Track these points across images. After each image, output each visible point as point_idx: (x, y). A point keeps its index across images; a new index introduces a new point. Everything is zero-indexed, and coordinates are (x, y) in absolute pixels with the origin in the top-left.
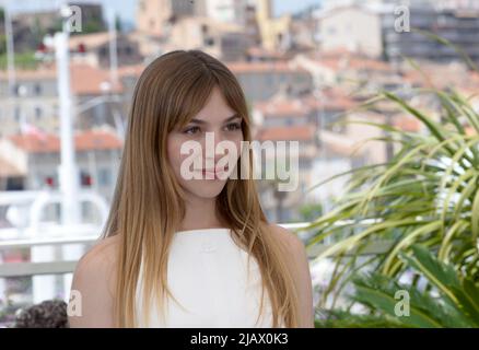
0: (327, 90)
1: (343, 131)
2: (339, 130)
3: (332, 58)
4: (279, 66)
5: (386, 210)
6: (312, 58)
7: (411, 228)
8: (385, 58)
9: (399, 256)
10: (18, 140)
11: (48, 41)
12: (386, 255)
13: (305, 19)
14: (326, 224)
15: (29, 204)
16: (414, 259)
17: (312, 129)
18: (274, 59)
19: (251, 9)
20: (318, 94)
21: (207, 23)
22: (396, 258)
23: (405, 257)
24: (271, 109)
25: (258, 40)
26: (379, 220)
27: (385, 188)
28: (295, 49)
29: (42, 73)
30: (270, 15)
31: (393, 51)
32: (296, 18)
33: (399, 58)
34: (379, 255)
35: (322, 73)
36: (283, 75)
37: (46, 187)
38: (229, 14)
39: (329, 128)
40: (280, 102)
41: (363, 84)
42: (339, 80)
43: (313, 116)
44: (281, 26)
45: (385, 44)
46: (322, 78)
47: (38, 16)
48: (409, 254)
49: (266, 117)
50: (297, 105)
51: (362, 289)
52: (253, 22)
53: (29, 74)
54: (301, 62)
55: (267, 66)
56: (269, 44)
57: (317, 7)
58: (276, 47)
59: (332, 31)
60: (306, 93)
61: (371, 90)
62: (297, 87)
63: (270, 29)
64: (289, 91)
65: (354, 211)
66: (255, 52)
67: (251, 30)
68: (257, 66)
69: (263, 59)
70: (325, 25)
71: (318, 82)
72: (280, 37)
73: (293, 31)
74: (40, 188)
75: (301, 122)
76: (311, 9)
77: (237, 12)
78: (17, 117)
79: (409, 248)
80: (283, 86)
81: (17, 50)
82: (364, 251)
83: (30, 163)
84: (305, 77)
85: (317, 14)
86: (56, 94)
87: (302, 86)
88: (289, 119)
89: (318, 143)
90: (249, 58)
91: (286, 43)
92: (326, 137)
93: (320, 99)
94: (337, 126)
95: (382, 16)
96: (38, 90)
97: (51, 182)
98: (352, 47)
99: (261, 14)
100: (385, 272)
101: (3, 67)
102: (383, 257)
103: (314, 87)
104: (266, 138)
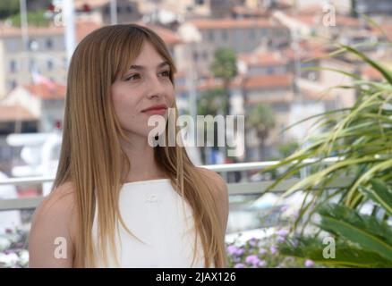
0: (303, 43)
1: (318, 79)
2: (314, 77)
4: (261, 22)
6: (290, 15)
7: (370, 165)
8: (354, 14)
9: (360, 190)
10: (32, 89)
11: (56, 2)
12: (349, 188)
15: (40, 145)
16: (373, 192)
17: (290, 77)
18: (257, 16)
20: (295, 46)
22: (357, 191)
23: (365, 191)
24: (254, 60)
26: (342, 158)
27: (347, 130)
28: (275, 6)
29: (53, 29)
31: (361, 8)
33: (368, 13)
34: (342, 189)
35: (299, 29)
36: (265, 30)
37: (56, 130)
39: (305, 76)
40: (261, 53)
41: (335, 37)
42: (313, 34)
43: (290, 66)
45: (354, 2)
46: (299, 32)
48: (368, 188)
49: (250, 67)
50: (277, 56)
51: (327, 219)
53: (41, 31)
55: (250, 23)
56: (252, 3)
58: (258, 5)
60: (284, 45)
62: (277, 41)
64: (270, 44)
66: (239, 10)
68: (241, 22)
69: (247, 16)
71: (295, 36)
74: (51, 131)
75: (280, 72)
79: (369, 182)
80: (265, 40)
82: (329, 186)
84: (283, 32)
87: (282, 39)
88: (270, 68)
89: (295, 89)
90: (235, 16)
91: (267, 2)
92: (303, 84)
93: (297, 51)
94: (312, 75)
96: (49, 44)
97: (60, 125)
100: (347, 204)
101: (18, 25)
102: (345, 191)
103: (292, 41)
104: (250, 85)
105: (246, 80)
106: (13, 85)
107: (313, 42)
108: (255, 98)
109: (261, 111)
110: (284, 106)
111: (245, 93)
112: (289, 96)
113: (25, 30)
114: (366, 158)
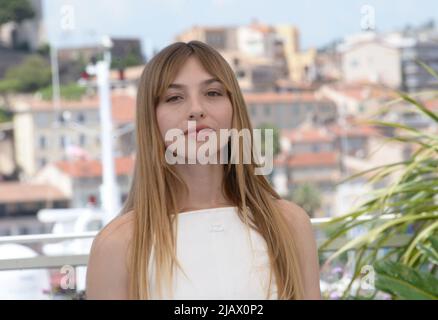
0: (350, 118)
1: (366, 157)
2: (362, 155)
3: (355, 89)
4: (306, 97)
5: (405, 206)
6: (336, 89)
7: (429, 221)
8: (404, 88)
9: (418, 248)
10: (63, 166)
11: (90, 70)
12: (406, 247)
13: (329, 52)
14: (349, 219)
15: (73, 221)
16: (432, 250)
17: (336, 156)
18: (301, 90)
19: (279, 43)
20: (342, 122)
21: (238, 56)
22: (415, 250)
23: (423, 248)
24: (298, 136)
25: (285, 72)
26: (399, 215)
27: (404, 185)
28: (321, 81)
29: (85, 103)
30: (297, 49)
31: (412, 82)
32: (321, 52)
33: (419, 88)
34: (398, 248)
35: (345, 103)
36: (310, 105)
37: (89, 205)
38: (259, 48)
39: (352, 153)
40: (306, 130)
41: (384, 114)
42: (362, 109)
43: (337, 143)
44: (308, 59)
45: (404, 76)
46: (346, 107)
47: (81, 51)
48: (428, 246)
49: (294, 144)
50: (323, 133)
51: (383, 277)
52: (281, 56)
53: (74, 105)
54: (326, 92)
55: (294, 97)
56: (296, 76)
57: (341, 41)
58: (303, 79)
59: (355, 64)
60: (330, 121)
61: (392, 118)
62: (323, 116)
63: (297, 62)
64: (315, 119)
65: (375, 206)
66: (283, 83)
67: (279, 63)
68: (284, 97)
69: (290, 90)
70: (348, 58)
71: (341, 111)
72: (306, 69)
73: (318, 64)
74: (84, 206)
75: (326, 149)
76: (334, 44)
77: (266, 47)
78: (63, 144)
79: (428, 240)
80: (309, 115)
81: (62, 82)
82: (385, 244)
83: (74, 187)
84: (329, 107)
85: (341, 48)
86: (98, 119)
87: (328, 115)
88: (315, 146)
89: (342, 168)
90: (277, 89)
91: (312, 75)
92: (352, 163)
93: (343, 127)
94: (360, 153)
95: (401, 49)
96: (81, 119)
97: (94, 200)
98: (373, 79)
99: (289, 48)
100: (405, 262)
101: (49, 98)
102: (402, 250)
103: (338, 116)
104: (294, 163)
105: (290, 158)
106: (43, 163)
107: (361, 118)
108: (298, 176)
109: (306, 190)
110: (330, 186)
111: (289, 171)
112: (335, 175)
113: (57, 103)
114: (424, 215)
